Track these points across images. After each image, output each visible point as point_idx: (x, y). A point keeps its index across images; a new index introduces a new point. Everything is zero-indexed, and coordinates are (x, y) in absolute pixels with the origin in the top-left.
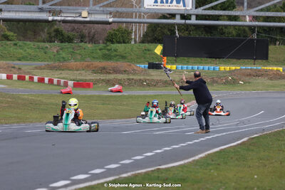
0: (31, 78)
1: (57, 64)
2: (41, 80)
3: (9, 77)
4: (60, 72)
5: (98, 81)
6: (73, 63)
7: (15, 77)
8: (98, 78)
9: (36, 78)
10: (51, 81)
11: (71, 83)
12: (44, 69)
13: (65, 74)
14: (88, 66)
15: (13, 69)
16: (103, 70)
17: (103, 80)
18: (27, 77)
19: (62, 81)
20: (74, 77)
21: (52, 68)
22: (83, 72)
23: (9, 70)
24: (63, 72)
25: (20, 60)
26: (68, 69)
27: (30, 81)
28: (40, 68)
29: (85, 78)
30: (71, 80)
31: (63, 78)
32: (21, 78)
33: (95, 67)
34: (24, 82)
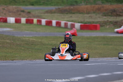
0: (39, 22)
1: (67, 7)
2: (49, 23)
3: (18, 21)
4: (70, 15)
5: (105, 23)
6: (83, 6)
7: (23, 20)
8: (106, 20)
9: (44, 22)
10: (58, 24)
11: (77, 25)
12: (55, 13)
13: (75, 17)
14: (99, 9)
15: (22, 13)
16: (114, 13)
17: (110, 22)
18: (35, 21)
19: (69, 23)
20: (83, 20)
21: (62, 12)
22: (93, 15)
23: (18, 14)
24: (73, 15)
25: (33, 5)
26: (79, 12)
27: (38, 24)
28: (51, 12)
29: (93, 20)
30: (79, 22)
31: (72, 21)
32: (29, 22)
33: (106, 10)
34: (31, 26)
